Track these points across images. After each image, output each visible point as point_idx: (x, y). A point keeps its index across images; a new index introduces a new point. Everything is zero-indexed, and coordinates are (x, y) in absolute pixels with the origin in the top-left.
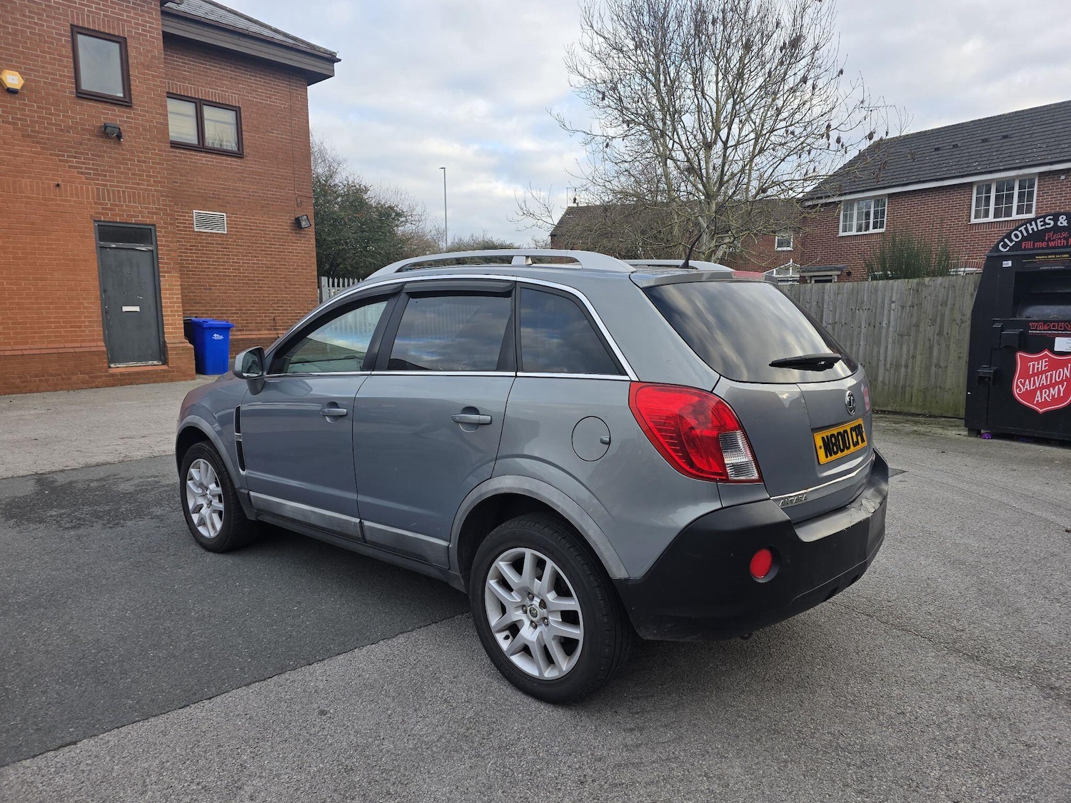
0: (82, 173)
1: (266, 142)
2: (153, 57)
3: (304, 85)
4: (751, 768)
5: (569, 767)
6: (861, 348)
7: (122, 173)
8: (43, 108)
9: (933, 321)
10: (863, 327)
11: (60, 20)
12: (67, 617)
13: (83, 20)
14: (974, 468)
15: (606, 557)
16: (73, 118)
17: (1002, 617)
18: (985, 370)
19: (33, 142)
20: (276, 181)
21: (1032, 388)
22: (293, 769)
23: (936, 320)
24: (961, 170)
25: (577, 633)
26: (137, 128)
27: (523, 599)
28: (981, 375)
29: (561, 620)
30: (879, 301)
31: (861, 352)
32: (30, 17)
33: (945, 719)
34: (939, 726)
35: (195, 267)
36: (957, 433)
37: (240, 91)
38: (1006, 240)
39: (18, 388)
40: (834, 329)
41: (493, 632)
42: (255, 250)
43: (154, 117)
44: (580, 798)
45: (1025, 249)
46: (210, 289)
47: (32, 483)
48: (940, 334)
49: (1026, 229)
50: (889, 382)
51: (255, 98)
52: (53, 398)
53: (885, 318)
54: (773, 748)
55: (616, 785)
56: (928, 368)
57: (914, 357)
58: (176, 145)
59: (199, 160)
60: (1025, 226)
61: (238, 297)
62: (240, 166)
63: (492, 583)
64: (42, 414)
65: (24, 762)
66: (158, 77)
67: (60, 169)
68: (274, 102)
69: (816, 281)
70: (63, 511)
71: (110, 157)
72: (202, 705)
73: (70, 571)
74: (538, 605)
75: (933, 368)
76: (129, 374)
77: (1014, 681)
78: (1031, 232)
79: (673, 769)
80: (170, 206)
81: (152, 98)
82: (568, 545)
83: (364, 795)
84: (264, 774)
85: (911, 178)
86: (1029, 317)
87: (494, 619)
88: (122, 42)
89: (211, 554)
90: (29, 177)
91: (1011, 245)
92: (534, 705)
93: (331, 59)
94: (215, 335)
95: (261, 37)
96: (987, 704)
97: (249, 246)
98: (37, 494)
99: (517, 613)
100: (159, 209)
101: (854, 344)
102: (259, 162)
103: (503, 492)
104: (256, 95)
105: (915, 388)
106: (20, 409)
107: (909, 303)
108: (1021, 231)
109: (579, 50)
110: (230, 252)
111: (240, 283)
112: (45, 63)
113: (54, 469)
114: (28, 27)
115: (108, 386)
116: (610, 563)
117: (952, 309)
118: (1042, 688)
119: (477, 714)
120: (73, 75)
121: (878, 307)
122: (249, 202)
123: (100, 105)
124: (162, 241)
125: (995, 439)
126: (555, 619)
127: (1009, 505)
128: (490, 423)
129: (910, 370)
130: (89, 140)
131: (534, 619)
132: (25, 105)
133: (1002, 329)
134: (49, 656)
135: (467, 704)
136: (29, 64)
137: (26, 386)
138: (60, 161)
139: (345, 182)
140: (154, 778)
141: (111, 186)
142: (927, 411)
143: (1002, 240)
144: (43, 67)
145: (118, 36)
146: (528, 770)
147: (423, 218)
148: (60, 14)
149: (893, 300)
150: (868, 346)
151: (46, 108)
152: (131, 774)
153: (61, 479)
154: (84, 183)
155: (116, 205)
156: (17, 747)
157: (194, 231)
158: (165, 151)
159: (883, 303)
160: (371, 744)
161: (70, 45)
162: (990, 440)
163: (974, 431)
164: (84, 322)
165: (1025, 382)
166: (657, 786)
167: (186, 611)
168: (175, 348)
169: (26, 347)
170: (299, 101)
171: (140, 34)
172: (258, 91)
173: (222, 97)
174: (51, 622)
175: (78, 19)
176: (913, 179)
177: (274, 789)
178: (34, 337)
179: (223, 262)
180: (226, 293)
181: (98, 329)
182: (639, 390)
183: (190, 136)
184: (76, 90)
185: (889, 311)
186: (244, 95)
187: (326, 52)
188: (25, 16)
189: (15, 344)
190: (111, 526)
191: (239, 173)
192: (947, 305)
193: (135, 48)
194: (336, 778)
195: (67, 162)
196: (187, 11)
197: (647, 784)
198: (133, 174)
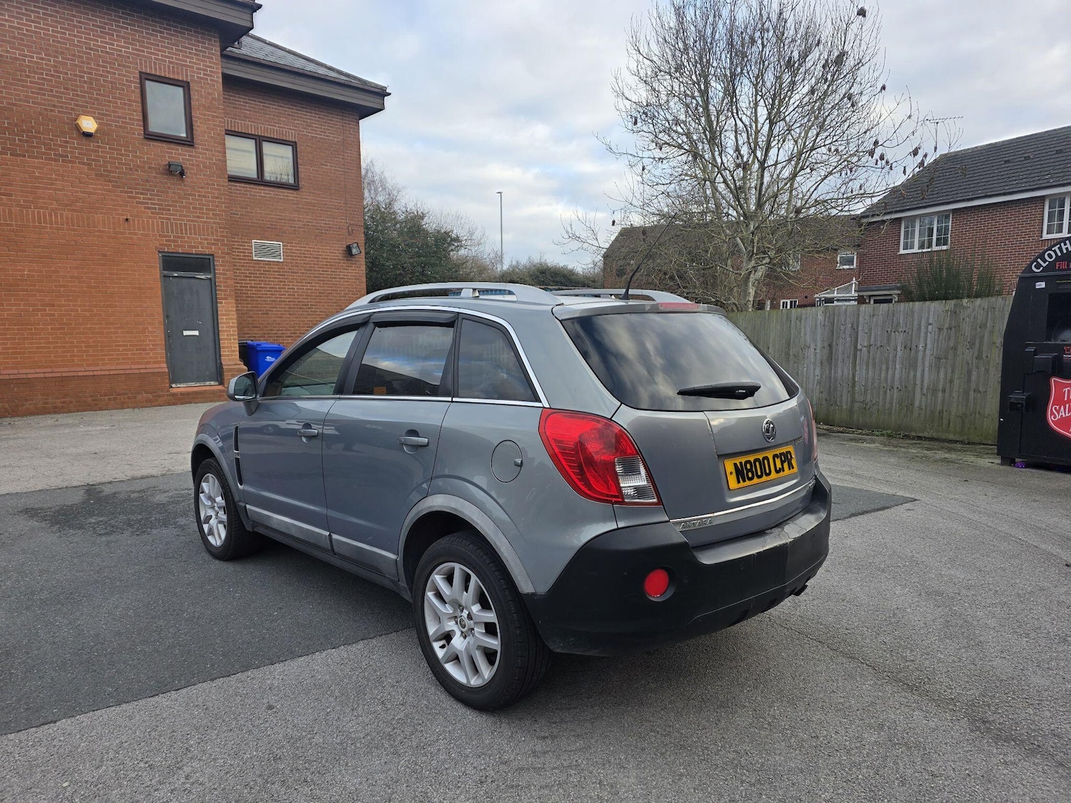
0: (148, 208)
1: (320, 174)
2: (214, 99)
3: (356, 119)
4: (646, 779)
5: (474, 768)
6: (897, 372)
7: (184, 207)
8: (114, 149)
9: (972, 344)
10: (899, 349)
11: (130, 67)
12: (78, 614)
13: (151, 68)
14: (993, 497)
15: (516, 573)
16: (141, 157)
17: (960, 649)
18: (1018, 396)
19: (105, 181)
20: (329, 211)
21: (1067, 415)
22: (229, 755)
23: (974, 344)
24: (1031, 184)
25: (494, 643)
26: (198, 166)
27: (455, 610)
28: (1012, 400)
29: (484, 631)
30: (916, 323)
31: (897, 376)
32: (103, 67)
33: (858, 745)
34: (848, 752)
35: (254, 294)
36: (990, 462)
37: (296, 127)
38: (1039, 260)
39: (89, 405)
40: (869, 352)
41: (431, 640)
42: (309, 277)
43: (213, 155)
44: (475, 796)
45: (1059, 270)
46: (267, 314)
47: (82, 492)
48: (979, 357)
49: (1060, 249)
50: (926, 408)
51: (310, 133)
52: (119, 415)
53: (922, 340)
54: (674, 762)
55: (512, 787)
56: (966, 393)
57: (951, 381)
58: (234, 179)
59: (258, 192)
60: (1059, 246)
61: (293, 321)
62: (296, 197)
63: (430, 595)
64: (106, 430)
65: (9, 736)
66: (217, 117)
67: (128, 205)
68: (328, 136)
69: (876, 302)
70: (101, 519)
71: (174, 193)
72: (169, 695)
73: (92, 573)
74: (466, 616)
75: (972, 393)
76: (188, 394)
77: (946, 712)
78: (1065, 251)
79: (571, 776)
80: (226, 237)
81: (212, 137)
82: (488, 561)
83: (284, 781)
84: (204, 758)
85: (977, 192)
86: (1064, 341)
87: (432, 629)
88: (186, 86)
89: (217, 562)
90: (102, 213)
91: (1044, 265)
92: (461, 710)
93: (382, 93)
94: (268, 357)
95: (316, 75)
96: (907, 733)
97: (303, 273)
98: (83, 503)
99: (450, 624)
100: (218, 240)
101: (890, 367)
102: (313, 193)
103: (435, 509)
104: (312, 130)
105: (953, 413)
106: (89, 425)
107: (947, 326)
108: (1055, 251)
109: (626, 74)
110: (286, 279)
111: (295, 308)
112: (116, 107)
113: (104, 480)
114: (102, 76)
115: (169, 404)
116: (519, 578)
117: (992, 332)
118: (973, 721)
119: (407, 716)
120: (141, 118)
121: (914, 329)
122: (304, 231)
123: (164, 145)
124: (219, 270)
125: (1029, 468)
126: (480, 630)
127: (1014, 537)
128: (427, 445)
129: (947, 395)
130: (155, 177)
131: (464, 630)
132: (99, 147)
133: (1035, 353)
134: (54, 646)
135: (401, 707)
136: (102, 110)
137: (96, 404)
138: (129, 197)
139: (404, 209)
140: (111, 755)
141: (174, 219)
142: (965, 437)
143: (1035, 260)
144: (114, 112)
145: (182, 81)
146: (436, 768)
147: (482, 241)
148: (130, 62)
149: (930, 322)
150: (904, 370)
151: (117, 150)
152: (93, 751)
153: (107, 490)
154: (150, 217)
155: (178, 237)
156: (7, 723)
157: (253, 260)
158: (223, 186)
159: (920, 325)
160: (304, 737)
161: (138, 91)
162: (1022, 469)
163: (1008, 460)
164: (149, 345)
165: (1060, 408)
166: (550, 790)
167: (179, 612)
168: (231, 370)
169: (98, 368)
170: (351, 134)
171: (201, 78)
172: (313, 127)
173: (280, 133)
174: (64, 617)
175: (146, 67)
176: (980, 193)
177: (208, 771)
178: (104, 360)
179: (279, 288)
180: (282, 317)
181: (161, 351)
182: (549, 415)
183: (249, 169)
184: (144, 132)
185: (926, 333)
186: (300, 131)
187: (377, 86)
188: (99, 65)
189: (88, 365)
190: (138, 533)
191: (294, 204)
192: (986, 327)
193: (197, 91)
194: (264, 765)
195: (135, 198)
196: (248, 53)
197: (541, 787)
198: (194, 208)
